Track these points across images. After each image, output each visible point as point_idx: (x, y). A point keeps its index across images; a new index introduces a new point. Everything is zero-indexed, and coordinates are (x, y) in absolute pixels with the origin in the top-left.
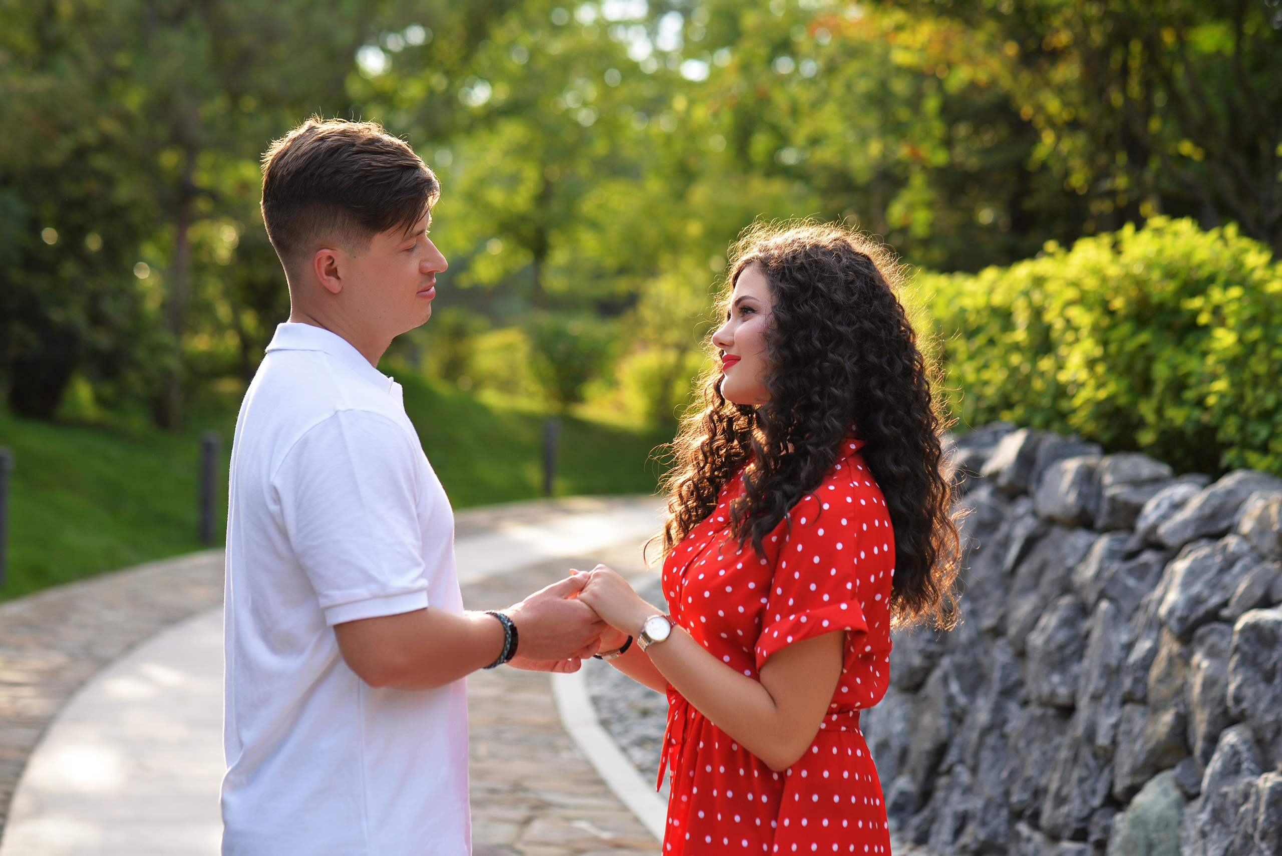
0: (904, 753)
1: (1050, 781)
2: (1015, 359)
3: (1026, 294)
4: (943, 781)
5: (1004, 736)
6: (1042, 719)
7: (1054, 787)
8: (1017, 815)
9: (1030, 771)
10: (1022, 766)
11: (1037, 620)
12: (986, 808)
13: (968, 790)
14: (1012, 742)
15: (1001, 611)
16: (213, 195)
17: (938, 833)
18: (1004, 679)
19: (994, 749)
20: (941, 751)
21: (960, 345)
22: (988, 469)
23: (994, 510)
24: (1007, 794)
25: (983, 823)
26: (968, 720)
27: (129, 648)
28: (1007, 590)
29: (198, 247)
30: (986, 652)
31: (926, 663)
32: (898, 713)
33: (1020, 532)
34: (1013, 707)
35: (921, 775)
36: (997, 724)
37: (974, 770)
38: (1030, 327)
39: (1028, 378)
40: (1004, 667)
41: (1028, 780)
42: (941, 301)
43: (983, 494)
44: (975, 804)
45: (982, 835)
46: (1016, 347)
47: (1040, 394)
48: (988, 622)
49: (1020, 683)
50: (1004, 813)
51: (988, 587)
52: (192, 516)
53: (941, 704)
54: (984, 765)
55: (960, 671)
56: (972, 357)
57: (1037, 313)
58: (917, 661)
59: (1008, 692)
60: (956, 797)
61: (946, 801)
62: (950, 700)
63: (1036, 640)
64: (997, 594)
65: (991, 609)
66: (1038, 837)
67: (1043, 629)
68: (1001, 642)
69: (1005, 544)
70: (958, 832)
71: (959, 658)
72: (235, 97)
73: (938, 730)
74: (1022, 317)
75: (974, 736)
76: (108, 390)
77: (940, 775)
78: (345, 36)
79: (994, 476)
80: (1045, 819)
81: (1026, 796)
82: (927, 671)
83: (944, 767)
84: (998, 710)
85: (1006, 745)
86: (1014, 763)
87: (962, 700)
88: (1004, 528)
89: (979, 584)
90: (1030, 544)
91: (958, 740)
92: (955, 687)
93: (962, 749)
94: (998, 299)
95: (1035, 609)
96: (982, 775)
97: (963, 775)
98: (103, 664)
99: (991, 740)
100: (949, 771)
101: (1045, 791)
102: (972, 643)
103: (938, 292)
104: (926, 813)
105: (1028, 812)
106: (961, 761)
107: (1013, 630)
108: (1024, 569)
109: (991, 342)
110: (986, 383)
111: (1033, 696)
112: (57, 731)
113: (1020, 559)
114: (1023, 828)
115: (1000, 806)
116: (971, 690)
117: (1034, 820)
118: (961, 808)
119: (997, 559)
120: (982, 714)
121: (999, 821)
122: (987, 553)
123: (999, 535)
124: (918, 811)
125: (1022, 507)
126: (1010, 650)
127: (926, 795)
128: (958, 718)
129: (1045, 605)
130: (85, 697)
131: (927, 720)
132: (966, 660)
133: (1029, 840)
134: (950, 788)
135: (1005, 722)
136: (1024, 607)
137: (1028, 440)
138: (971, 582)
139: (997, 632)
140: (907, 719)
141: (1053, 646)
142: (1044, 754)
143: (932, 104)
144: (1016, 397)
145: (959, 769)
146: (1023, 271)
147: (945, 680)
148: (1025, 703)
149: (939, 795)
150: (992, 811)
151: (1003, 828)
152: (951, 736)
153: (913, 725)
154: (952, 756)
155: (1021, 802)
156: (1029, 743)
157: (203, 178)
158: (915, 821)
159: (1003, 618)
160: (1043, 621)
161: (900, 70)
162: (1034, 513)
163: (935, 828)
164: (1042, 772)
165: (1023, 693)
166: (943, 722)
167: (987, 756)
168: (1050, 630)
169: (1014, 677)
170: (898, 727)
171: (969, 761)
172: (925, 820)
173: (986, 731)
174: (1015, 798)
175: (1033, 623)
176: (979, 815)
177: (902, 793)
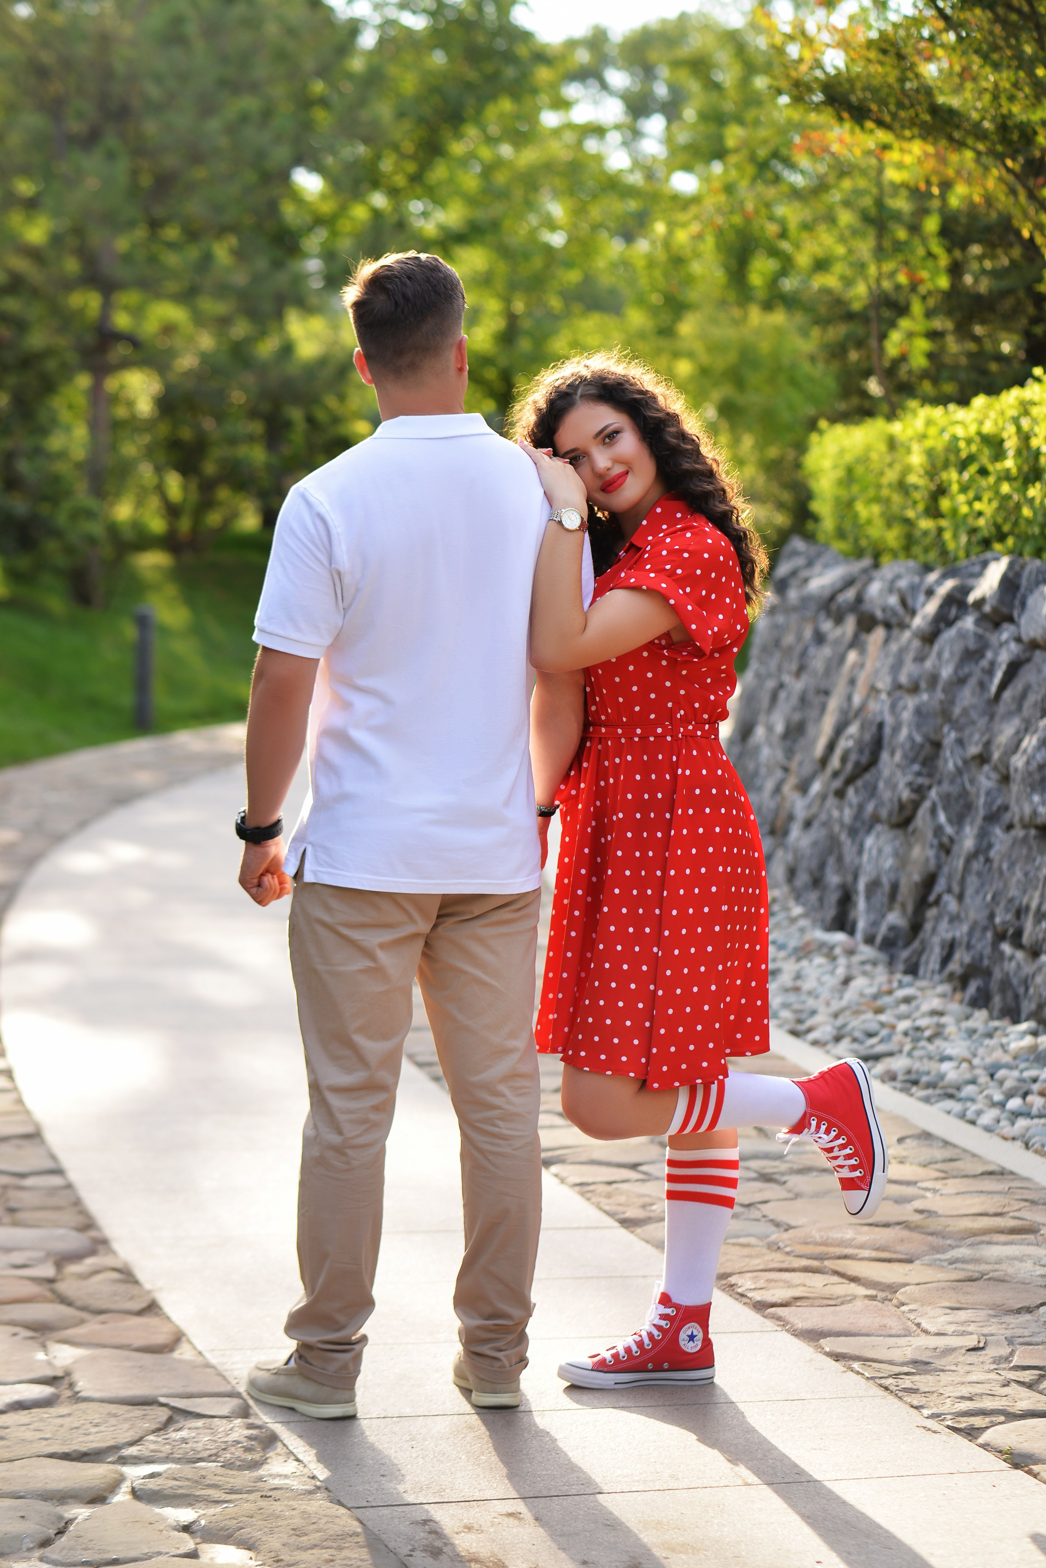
0: (895, 888)
1: (1031, 898)
2: (1005, 488)
3: (1016, 421)
4: (932, 913)
5: (988, 860)
6: (1025, 839)
7: (1034, 905)
8: (1000, 937)
9: (1013, 892)
10: (1006, 886)
11: (1020, 741)
12: (971, 933)
13: (955, 919)
14: (996, 865)
15: (985, 738)
16: (133, 341)
17: (927, 963)
18: (988, 804)
19: (979, 874)
20: (930, 881)
21: (952, 476)
22: (972, 598)
23: (979, 637)
24: (992, 916)
25: (969, 947)
26: (955, 849)
27: (82, 825)
28: (992, 717)
29: (114, 399)
30: (972, 781)
31: (914, 796)
32: (888, 849)
33: (1004, 658)
34: (998, 831)
35: (910, 908)
36: (982, 850)
37: (960, 897)
38: (1019, 453)
39: (1018, 506)
40: (988, 793)
41: (1011, 900)
42: (933, 431)
43: (968, 623)
44: (961, 931)
45: (967, 959)
46: (1007, 476)
47: (1029, 522)
48: (974, 750)
49: (1005, 808)
50: (989, 935)
51: (974, 715)
52: (127, 699)
53: (930, 835)
54: (969, 891)
55: (947, 800)
56: (964, 489)
57: (1025, 438)
58: (906, 795)
59: (992, 818)
60: (944, 925)
61: (934, 930)
62: (938, 830)
63: (1018, 761)
64: (982, 722)
65: (976, 737)
66: (1020, 955)
67: (1025, 751)
68: (986, 768)
69: (990, 672)
70: (946, 960)
71: (946, 787)
72: (155, 224)
73: (927, 860)
74: (1011, 444)
75: (960, 864)
76: (24, 563)
77: (930, 906)
78: (281, 154)
79: (979, 603)
80: (1026, 939)
81: (1009, 917)
82: (916, 805)
83: (932, 898)
84: (983, 835)
85: (990, 869)
86: (998, 885)
87: (949, 830)
88: (989, 655)
89: (965, 712)
90: (1014, 669)
91: (946, 870)
92: (942, 818)
93: (950, 878)
94: (988, 428)
95: (1018, 732)
96: (968, 900)
97: (951, 904)
98: (58, 839)
99: (976, 866)
100: (937, 902)
101: (1028, 908)
102: (959, 772)
103: (929, 422)
104: (916, 944)
105: (1011, 931)
106: (949, 891)
107: (996, 755)
108: (1007, 695)
109: (983, 472)
110: (980, 514)
111: (1016, 819)
112: (23, 897)
113: (1003, 686)
114: (1006, 948)
115: (985, 929)
116: (958, 820)
117: (1016, 939)
118: (949, 936)
119: (983, 686)
120: (968, 843)
121: (984, 944)
122: (973, 682)
123: (984, 663)
124: (908, 944)
125: (1006, 633)
126: (994, 776)
127: (916, 927)
128: (946, 848)
129: (1027, 727)
130: (44, 869)
131: (917, 852)
132: (954, 790)
133: (1012, 958)
134: (938, 919)
135: (990, 846)
136: (1006, 732)
137: (1011, 565)
138: (957, 711)
139: (983, 759)
140: (896, 854)
141: (1034, 765)
142: (1026, 874)
143: (932, 224)
144: (1006, 528)
145: (947, 898)
146: (1012, 397)
147: (933, 811)
148: (1010, 827)
149: (928, 926)
150: (977, 934)
151: (988, 951)
152: (939, 867)
153: (902, 860)
154: (940, 886)
155: (1004, 923)
156: (1012, 865)
157: (122, 321)
158: (905, 954)
159: (988, 744)
160: (1025, 744)
161: (896, 188)
162: (1018, 640)
163: (924, 958)
164: (1024, 892)
165: (1007, 817)
166: (931, 853)
167: (972, 881)
168: (1030, 750)
169: (999, 802)
170: (888, 863)
171: (956, 888)
172: (914, 952)
173: (972, 857)
174: (998, 920)
175: (1015, 746)
176: (965, 939)
177: (892, 928)
